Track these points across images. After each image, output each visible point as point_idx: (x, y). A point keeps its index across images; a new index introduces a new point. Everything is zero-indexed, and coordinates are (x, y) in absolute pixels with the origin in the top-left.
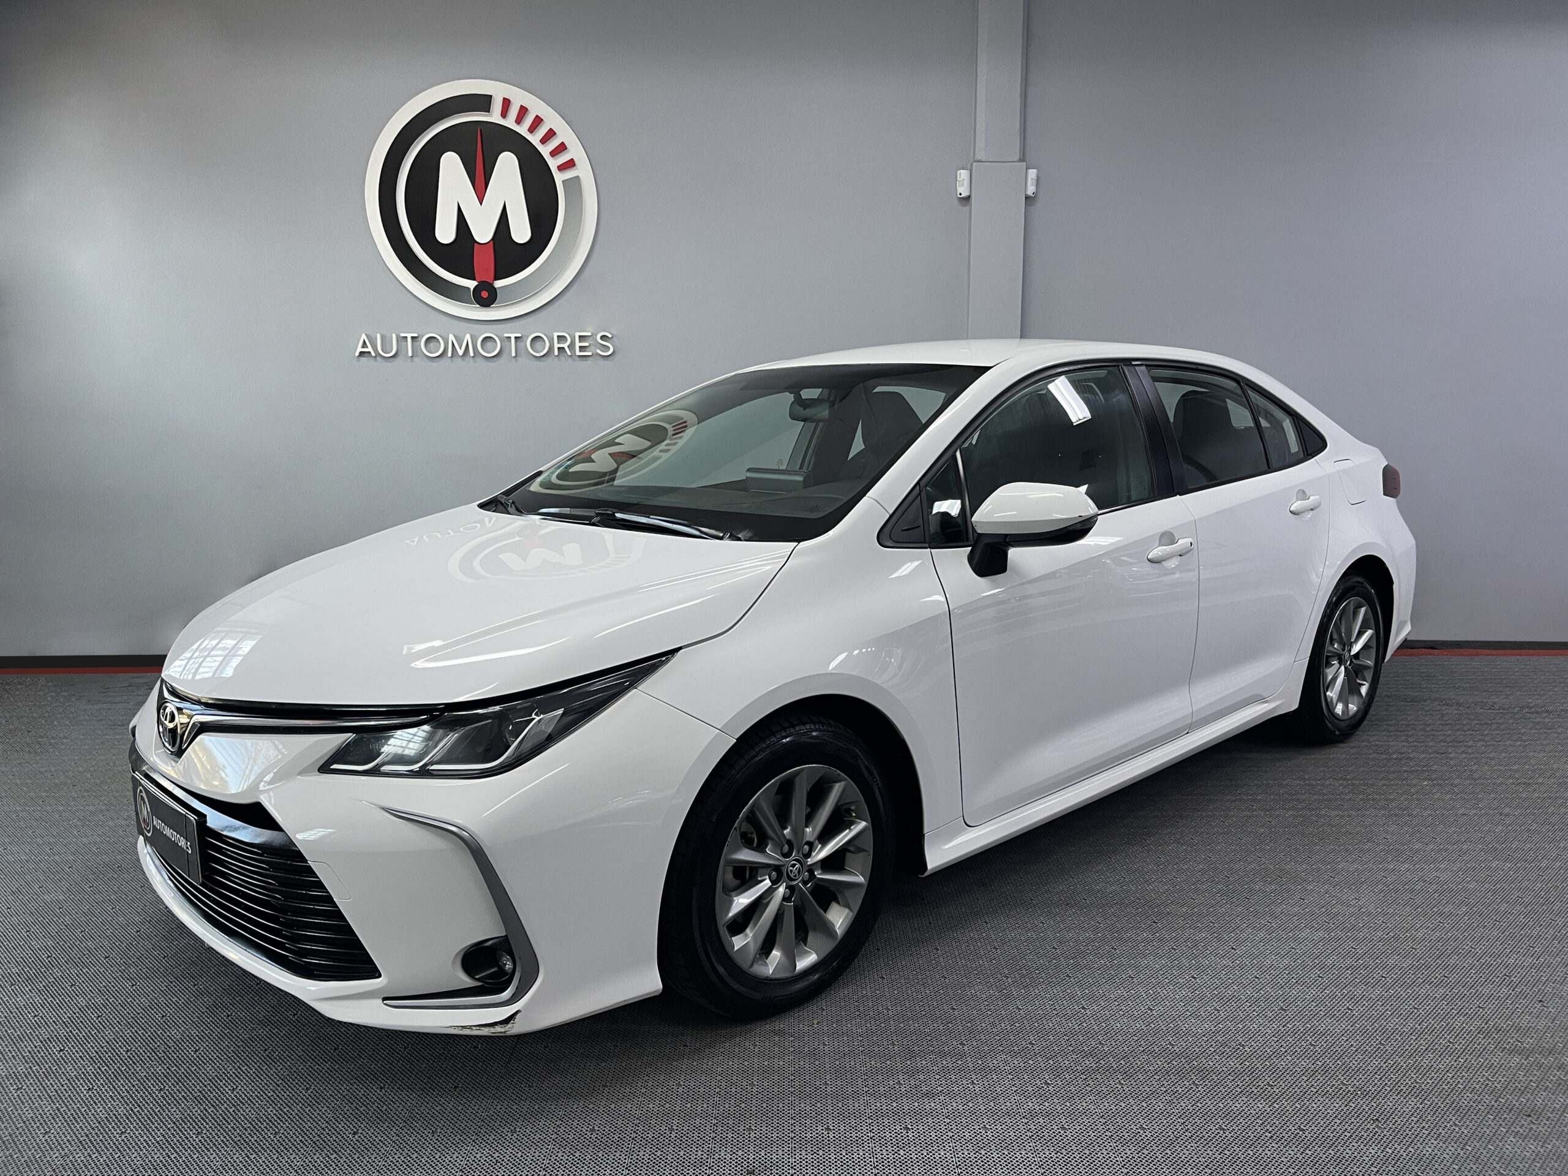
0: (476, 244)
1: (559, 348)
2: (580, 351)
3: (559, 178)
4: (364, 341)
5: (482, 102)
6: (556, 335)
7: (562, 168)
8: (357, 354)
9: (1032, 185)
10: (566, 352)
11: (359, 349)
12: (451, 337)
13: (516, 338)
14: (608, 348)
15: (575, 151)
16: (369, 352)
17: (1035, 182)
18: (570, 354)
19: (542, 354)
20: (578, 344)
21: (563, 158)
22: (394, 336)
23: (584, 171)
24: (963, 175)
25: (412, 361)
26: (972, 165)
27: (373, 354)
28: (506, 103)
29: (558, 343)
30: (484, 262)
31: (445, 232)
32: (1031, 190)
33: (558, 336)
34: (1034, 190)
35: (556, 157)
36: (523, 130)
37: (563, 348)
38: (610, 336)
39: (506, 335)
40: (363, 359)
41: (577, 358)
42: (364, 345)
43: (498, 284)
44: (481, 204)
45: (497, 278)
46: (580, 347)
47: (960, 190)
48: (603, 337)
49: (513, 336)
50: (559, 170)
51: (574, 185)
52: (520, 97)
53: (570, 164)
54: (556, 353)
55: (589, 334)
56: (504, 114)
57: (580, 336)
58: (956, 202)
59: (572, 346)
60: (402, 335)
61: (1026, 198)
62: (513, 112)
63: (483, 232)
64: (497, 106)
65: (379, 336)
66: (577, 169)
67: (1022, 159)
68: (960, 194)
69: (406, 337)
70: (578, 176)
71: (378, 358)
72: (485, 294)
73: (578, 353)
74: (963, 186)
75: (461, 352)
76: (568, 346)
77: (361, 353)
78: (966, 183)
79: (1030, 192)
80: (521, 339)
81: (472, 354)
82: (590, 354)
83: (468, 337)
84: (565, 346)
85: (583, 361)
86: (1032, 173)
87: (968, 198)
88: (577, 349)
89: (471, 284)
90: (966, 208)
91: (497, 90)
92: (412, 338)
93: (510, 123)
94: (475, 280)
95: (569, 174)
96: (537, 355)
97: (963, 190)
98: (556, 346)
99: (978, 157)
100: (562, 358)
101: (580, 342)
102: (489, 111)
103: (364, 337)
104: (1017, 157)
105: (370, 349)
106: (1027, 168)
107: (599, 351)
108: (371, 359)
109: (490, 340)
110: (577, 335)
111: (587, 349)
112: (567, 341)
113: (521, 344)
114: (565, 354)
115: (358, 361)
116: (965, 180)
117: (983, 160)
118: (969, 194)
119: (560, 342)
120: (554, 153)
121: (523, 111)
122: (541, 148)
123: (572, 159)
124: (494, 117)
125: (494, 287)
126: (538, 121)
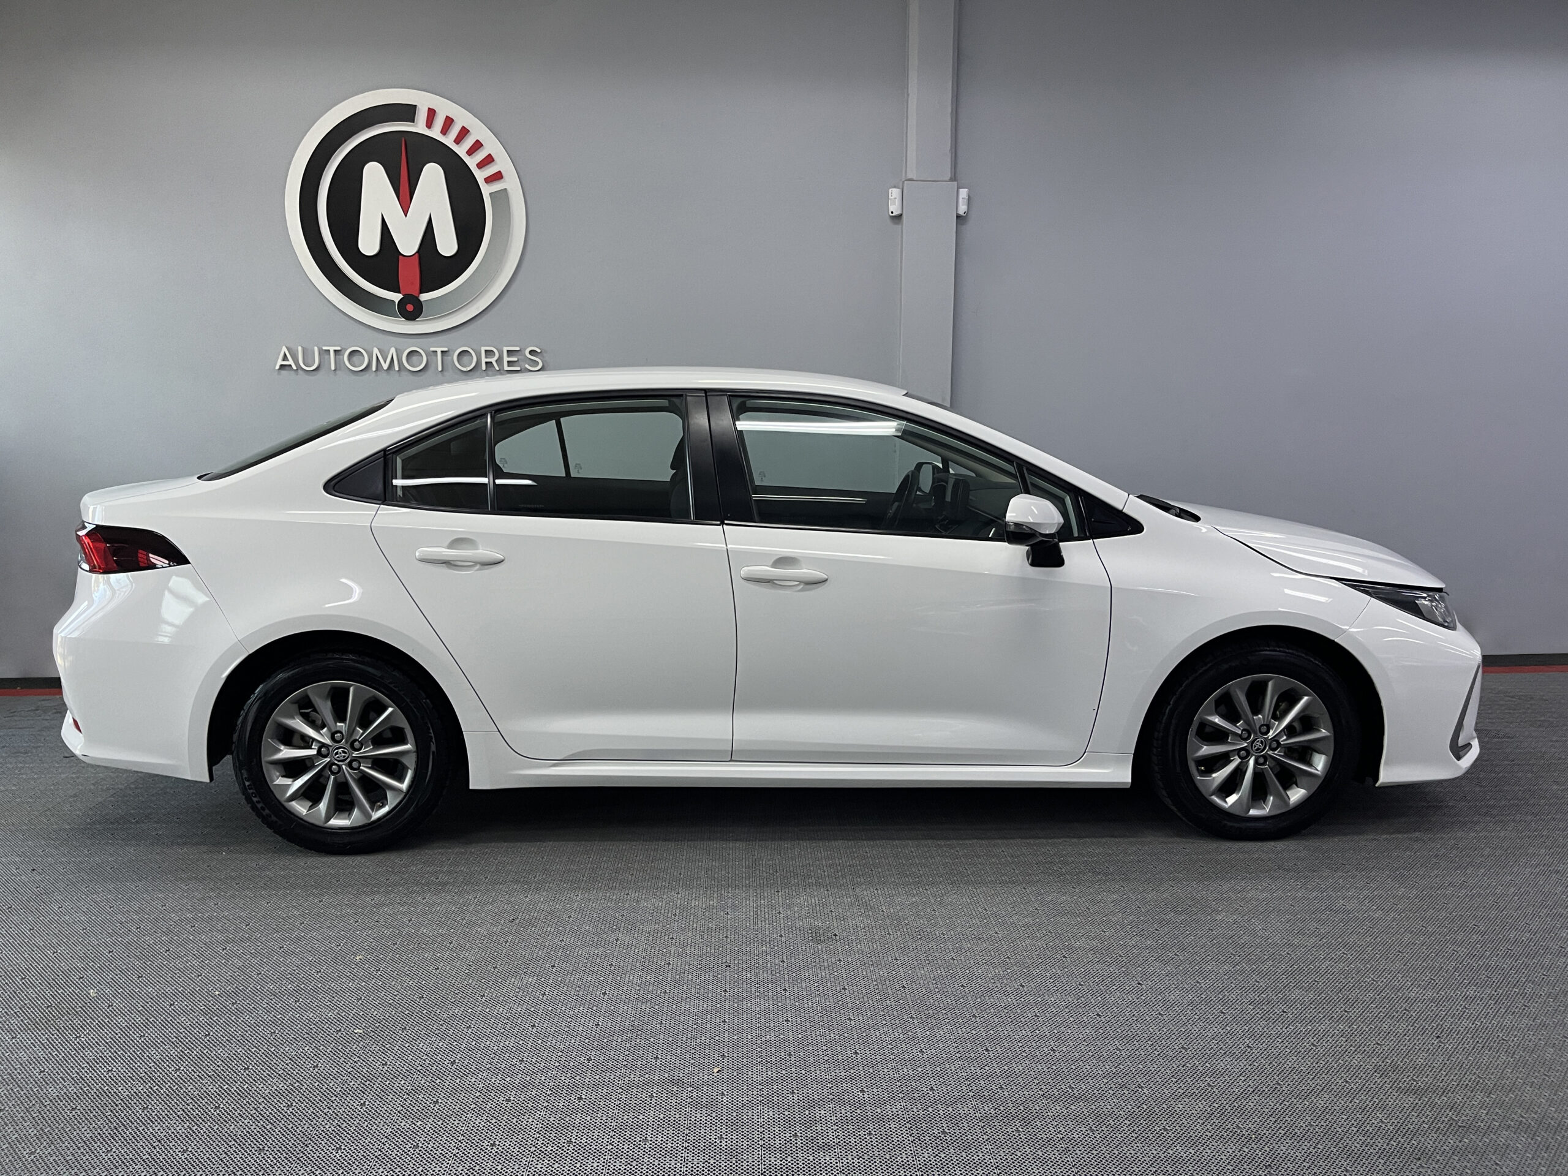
0: (400, 256)
1: (486, 363)
2: (508, 366)
3: (486, 190)
4: (285, 355)
5: (407, 112)
6: (483, 349)
7: (488, 180)
8: (277, 367)
9: (963, 205)
10: (493, 366)
11: (280, 362)
12: (376, 351)
13: (442, 352)
14: (537, 363)
15: (503, 163)
16: (290, 365)
17: (966, 201)
18: (498, 369)
19: (469, 369)
20: (506, 359)
21: (490, 170)
22: (316, 349)
23: (511, 183)
24: (894, 193)
25: (336, 375)
26: (903, 182)
27: (295, 368)
28: (432, 113)
29: (486, 358)
30: (409, 276)
31: (369, 244)
32: (962, 209)
33: (486, 351)
34: (966, 210)
35: (483, 169)
36: (448, 141)
37: (491, 362)
38: (539, 351)
39: (432, 349)
40: (283, 372)
41: (505, 373)
42: (285, 358)
43: (424, 297)
44: (406, 216)
45: (422, 292)
46: (508, 362)
47: (892, 208)
48: (532, 352)
49: (439, 350)
50: (486, 182)
51: (501, 197)
52: (445, 108)
53: (498, 176)
54: (484, 367)
55: (518, 349)
56: (429, 125)
57: (508, 351)
58: (888, 220)
59: (500, 361)
61: (957, 217)
62: (439, 122)
63: (408, 244)
64: (422, 116)
65: (300, 348)
66: (505, 182)
67: (953, 179)
68: (892, 213)
70: (506, 189)
71: (300, 371)
72: (410, 308)
73: (506, 368)
74: (895, 204)
75: (385, 366)
76: (496, 361)
77: (282, 366)
78: (898, 202)
79: (961, 212)
80: (447, 353)
81: (397, 368)
82: (519, 369)
83: (393, 351)
84: (493, 360)
86: (964, 193)
87: (900, 216)
88: (506, 364)
89: (396, 297)
90: (897, 226)
91: (422, 100)
92: (335, 351)
93: (435, 133)
94: (399, 292)
95: (497, 187)
96: (464, 369)
97: (894, 208)
98: (484, 360)
99: (910, 176)
100: (489, 373)
101: (508, 356)
102: (413, 122)
103: (284, 349)
104: (948, 176)
105: (291, 362)
106: (958, 188)
107: (527, 366)
108: (292, 373)
109: (416, 354)
110: (505, 349)
111: (516, 364)
112: (495, 355)
113: (447, 359)
114: (493, 369)
115: (279, 374)
116: (895, 198)
117: (915, 179)
118: (900, 212)
119: (487, 356)
120: (481, 165)
121: (449, 122)
122: (467, 160)
123: (500, 172)
124: (419, 127)
125: (419, 300)
126: (464, 132)
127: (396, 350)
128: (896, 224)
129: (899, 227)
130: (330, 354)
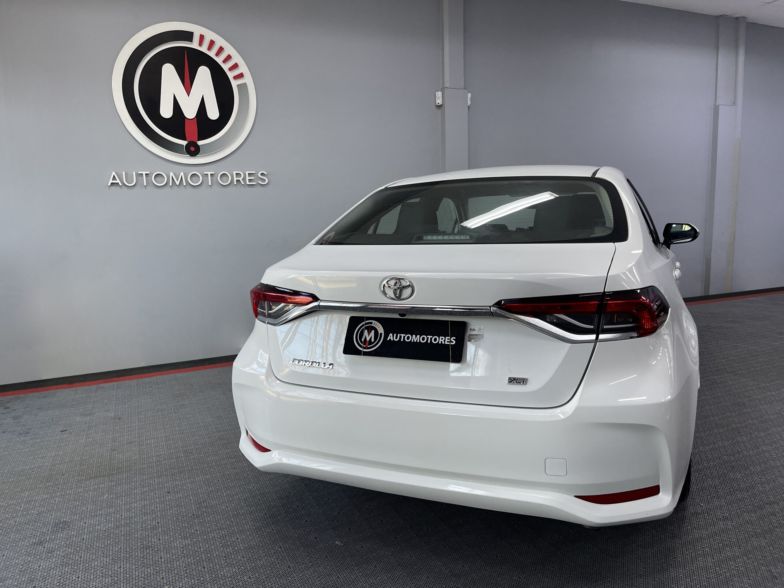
0: (186, 119)
1: (237, 180)
2: (249, 182)
3: (234, 84)
4: (114, 176)
5: (188, 36)
6: (235, 173)
7: (236, 78)
8: (109, 184)
9: (470, 101)
10: (241, 182)
11: (111, 181)
12: (172, 174)
13: (211, 174)
14: (265, 180)
15: (243, 68)
16: (118, 183)
17: (471, 99)
18: (243, 183)
19: (227, 184)
20: (248, 178)
21: (236, 72)
22: (134, 173)
23: (248, 80)
24: (439, 94)
25: (146, 188)
26: (444, 89)
27: (121, 184)
28: (202, 37)
29: (236, 178)
30: (192, 130)
31: (166, 111)
33: (236, 174)
34: (470, 104)
35: (231, 71)
36: (212, 54)
37: (239, 180)
38: (266, 173)
39: (205, 173)
40: (112, 187)
41: (247, 186)
42: (114, 178)
43: (200, 143)
44: (189, 96)
45: (199, 140)
46: (249, 180)
48: (262, 174)
49: (209, 173)
50: (234, 79)
51: (243, 88)
52: (210, 35)
53: (241, 76)
54: (235, 183)
55: (254, 172)
56: (200, 44)
57: (249, 174)
58: (435, 107)
59: (244, 179)
60: (139, 173)
61: (468, 107)
62: (206, 43)
63: (190, 112)
64: (196, 38)
65: (124, 173)
66: (244, 79)
67: (465, 88)
68: (438, 104)
69: (143, 174)
70: (246, 83)
71: (123, 187)
72: (192, 149)
73: (248, 183)
74: (439, 99)
75: (178, 183)
76: (242, 179)
77: (112, 183)
78: (441, 98)
80: (213, 175)
81: (185, 184)
82: (255, 183)
83: (182, 174)
84: (241, 179)
85: (249, 187)
86: (469, 95)
87: (441, 106)
88: (247, 181)
89: (184, 143)
91: (197, 30)
93: (204, 49)
94: (186, 141)
95: (240, 81)
96: (224, 184)
97: (439, 101)
98: (235, 179)
99: (445, 86)
100: (238, 186)
101: (249, 176)
102: (192, 42)
103: (114, 173)
104: (463, 88)
105: (118, 181)
106: (467, 93)
107: (260, 182)
108: (118, 188)
109: (195, 176)
110: (247, 173)
111: (253, 181)
112: (241, 176)
113: (214, 178)
114: (240, 184)
115: (110, 188)
116: (440, 97)
117: (449, 87)
118: (442, 104)
119: (237, 177)
120: (231, 69)
121: (212, 43)
122: (223, 65)
123: (242, 73)
124: (194, 45)
125: (198, 145)
126: (221, 49)
127: (184, 174)
128: (438, 109)
129: (440, 111)
130: (143, 176)
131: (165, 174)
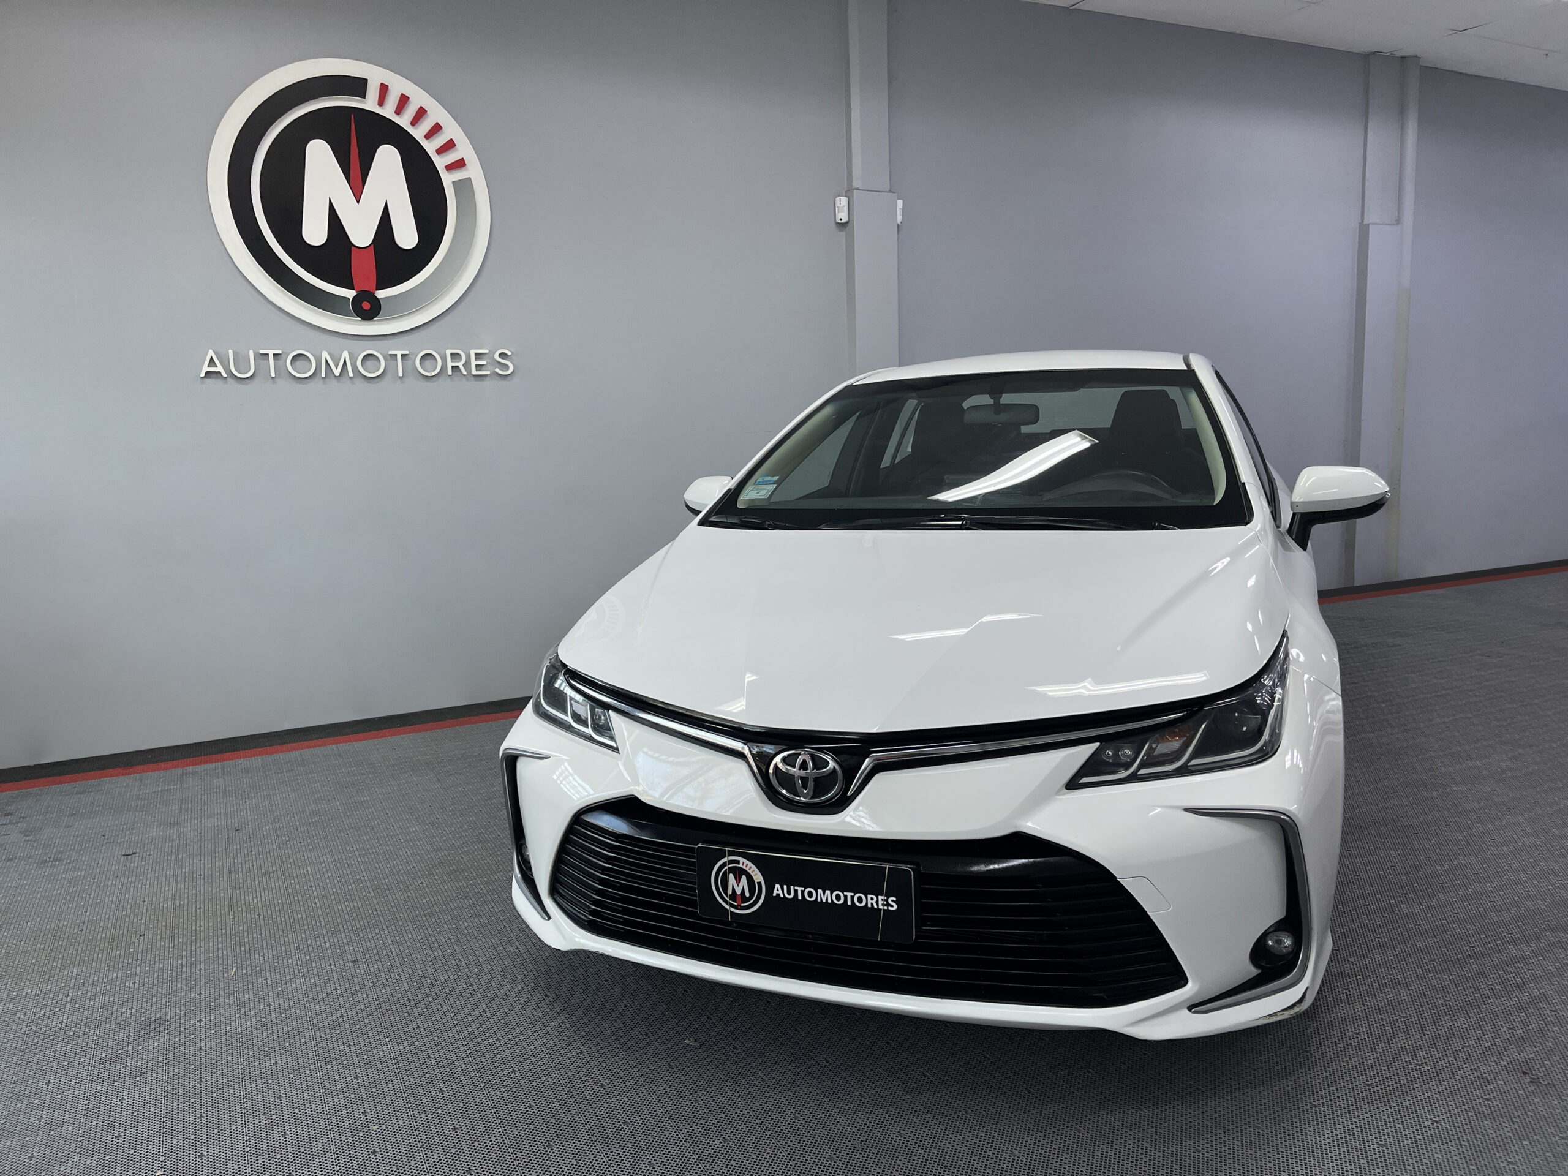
0: (353, 248)
1: (453, 367)
2: (476, 370)
3: (448, 180)
4: (212, 357)
5: (357, 86)
6: (448, 352)
7: (450, 168)
8: (203, 375)
9: (899, 215)
10: (460, 371)
11: (206, 369)
12: (325, 355)
13: (402, 355)
14: (507, 367)
15: (464, 149)
16: (220, 372)
17: (901, 211)
18: (465, 373)
19: (433, 374)
20: (474, 363)
21: (451, 157)
22: (251, 353)
23: (474, 171)
24: (842, 201)
25: (274, 383)
26: (851, 191)
27: (225, 375)
28: (384, 89)
29: (452, 362)
30: (364, 270)
31: (315, 232)
32: (899, 219)
33: (452, 354)
34: (901, 220)
35: (442, 155)
36: (404, 121)
37: (458, 367)
38: (509, 353)
39: (391, 352)
40: (208, 381)
41: (473, 378)
42: (212, 362)
43: (381, 294)
44: (358, 202)
45: (378, 289)
46: (477, 366)
47: (839, 215)
48: (502, 355)
49: (399, 353)
50: (447, 170)
51: (464, 188)
52: (399, 85)
53: (460, 164)
54: (450, 372)
55: (486, 351)
56: (381, 102)
57: (476, 354)
58: (834, 226)
59: (467, 365)
60: (262, 352)
62: (392, 101)
63: (361, 234)
64: (373, 92)
65: (231, 352)
66: (467, 170)
67: (892, 190)
68: (841, 220)
69: (268, 354)
70: (470, 178)
71: (230, 380)
72: (366, 306)
73: (474, 372)
74: (843, 212)
75: (337, 372)
76: (463, 365)
77: (207, 373)
78: (846, 209)
79: (899, 222)
80: (406, 357)
81: (351, 375)
82: (487, 373)
83: (345, 354)
84: (460, 364)
85: (476, 381)
86: (900, 204)
87: (846, 223)
88: (473, 368)
89: (350, 294)
90: (841, 233)
91: (374, 75)
92: (275, 355)
93: (388, 111)
94: (353, 289)
95: (458, 175)
96: (429, 374)
97: (843, 215)
98: (450, 364)
99: (854, 185)
100: (455, 378)
101: (476, 359)
102: (365, 98)
103: (211, 353)
104: (888, 188)
105: (220, 368)
106: (895, 199)
107: (497, 370)
108: (220, 381)
109: (372, 358)
110: (473, 352)
111: (484, 368)
112: (461, 358)
113: (409, 363)
114: (459, 373)
115: (202, 383)
116: (844, 206)
117: (861, 188)
118: (847, 220)
119: (453, 360)
120: (440, 151)
121: (404, 100)
122: (425, 144)
123: (463, 158)
124: (370, 104)
125: (376, 297)
126: (421, 113)
127: (350, 354)
128: (840, 231)
129: (843, 234)
130: (268, 359)
131: (312, 354)
